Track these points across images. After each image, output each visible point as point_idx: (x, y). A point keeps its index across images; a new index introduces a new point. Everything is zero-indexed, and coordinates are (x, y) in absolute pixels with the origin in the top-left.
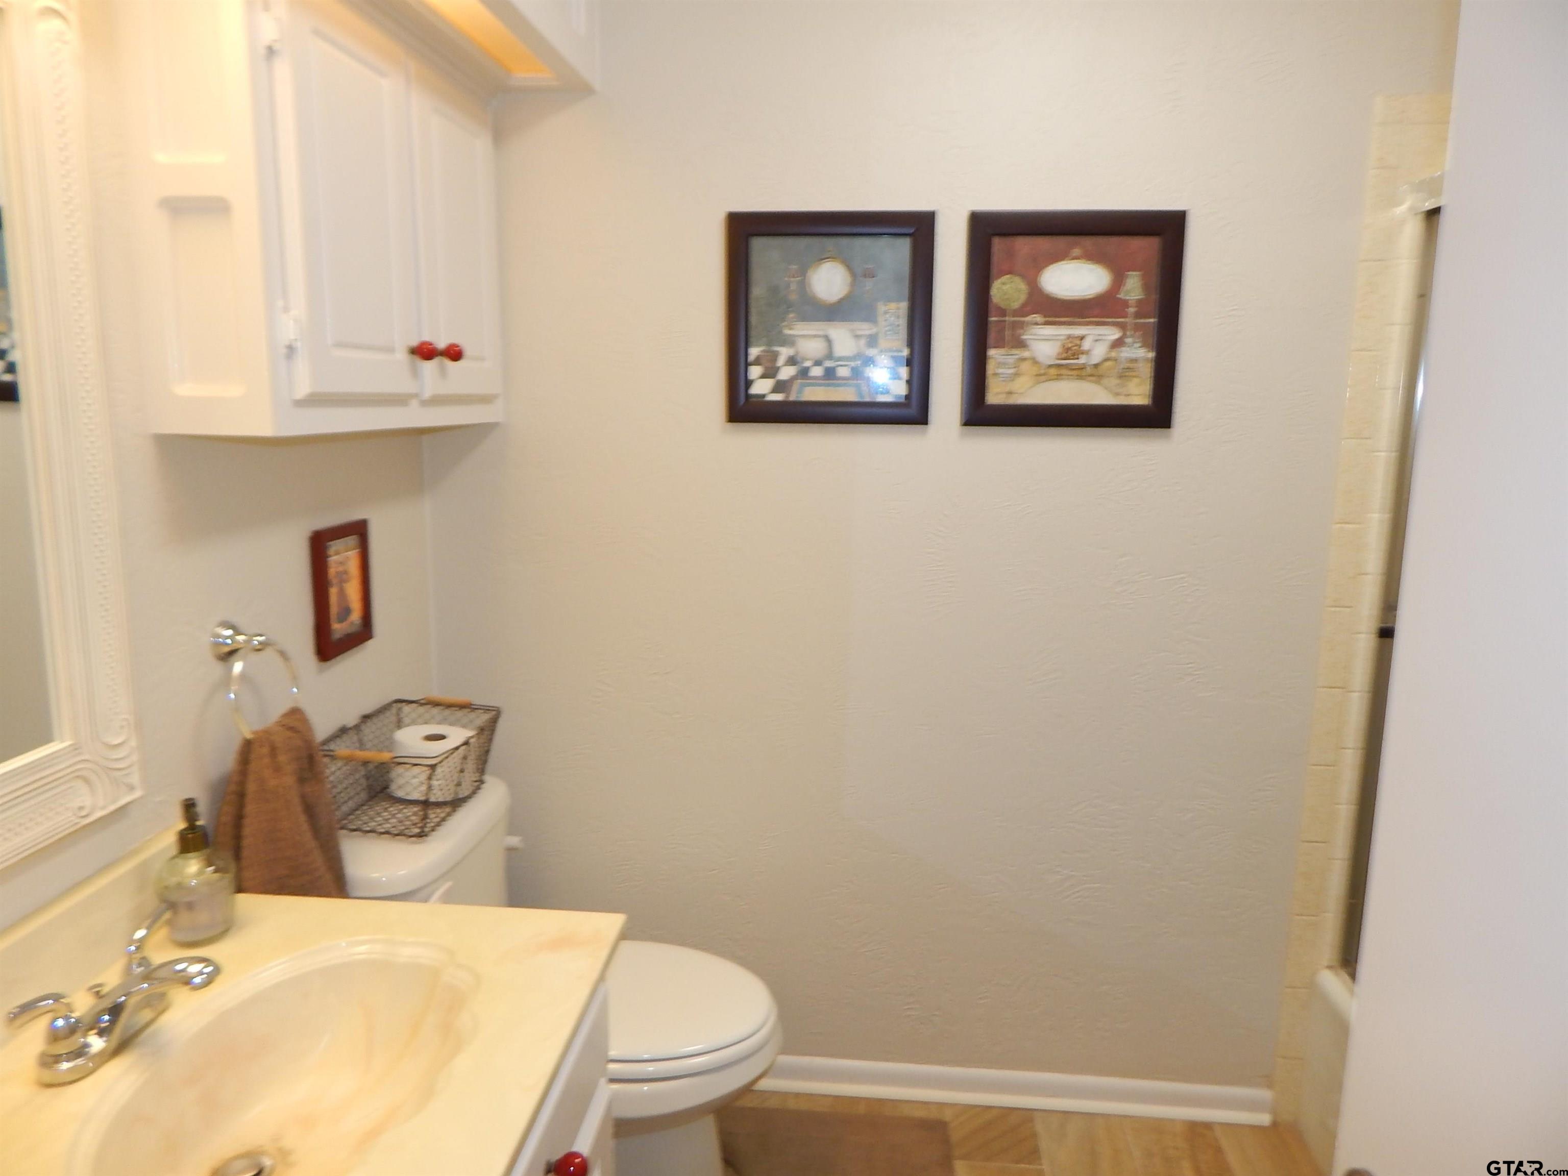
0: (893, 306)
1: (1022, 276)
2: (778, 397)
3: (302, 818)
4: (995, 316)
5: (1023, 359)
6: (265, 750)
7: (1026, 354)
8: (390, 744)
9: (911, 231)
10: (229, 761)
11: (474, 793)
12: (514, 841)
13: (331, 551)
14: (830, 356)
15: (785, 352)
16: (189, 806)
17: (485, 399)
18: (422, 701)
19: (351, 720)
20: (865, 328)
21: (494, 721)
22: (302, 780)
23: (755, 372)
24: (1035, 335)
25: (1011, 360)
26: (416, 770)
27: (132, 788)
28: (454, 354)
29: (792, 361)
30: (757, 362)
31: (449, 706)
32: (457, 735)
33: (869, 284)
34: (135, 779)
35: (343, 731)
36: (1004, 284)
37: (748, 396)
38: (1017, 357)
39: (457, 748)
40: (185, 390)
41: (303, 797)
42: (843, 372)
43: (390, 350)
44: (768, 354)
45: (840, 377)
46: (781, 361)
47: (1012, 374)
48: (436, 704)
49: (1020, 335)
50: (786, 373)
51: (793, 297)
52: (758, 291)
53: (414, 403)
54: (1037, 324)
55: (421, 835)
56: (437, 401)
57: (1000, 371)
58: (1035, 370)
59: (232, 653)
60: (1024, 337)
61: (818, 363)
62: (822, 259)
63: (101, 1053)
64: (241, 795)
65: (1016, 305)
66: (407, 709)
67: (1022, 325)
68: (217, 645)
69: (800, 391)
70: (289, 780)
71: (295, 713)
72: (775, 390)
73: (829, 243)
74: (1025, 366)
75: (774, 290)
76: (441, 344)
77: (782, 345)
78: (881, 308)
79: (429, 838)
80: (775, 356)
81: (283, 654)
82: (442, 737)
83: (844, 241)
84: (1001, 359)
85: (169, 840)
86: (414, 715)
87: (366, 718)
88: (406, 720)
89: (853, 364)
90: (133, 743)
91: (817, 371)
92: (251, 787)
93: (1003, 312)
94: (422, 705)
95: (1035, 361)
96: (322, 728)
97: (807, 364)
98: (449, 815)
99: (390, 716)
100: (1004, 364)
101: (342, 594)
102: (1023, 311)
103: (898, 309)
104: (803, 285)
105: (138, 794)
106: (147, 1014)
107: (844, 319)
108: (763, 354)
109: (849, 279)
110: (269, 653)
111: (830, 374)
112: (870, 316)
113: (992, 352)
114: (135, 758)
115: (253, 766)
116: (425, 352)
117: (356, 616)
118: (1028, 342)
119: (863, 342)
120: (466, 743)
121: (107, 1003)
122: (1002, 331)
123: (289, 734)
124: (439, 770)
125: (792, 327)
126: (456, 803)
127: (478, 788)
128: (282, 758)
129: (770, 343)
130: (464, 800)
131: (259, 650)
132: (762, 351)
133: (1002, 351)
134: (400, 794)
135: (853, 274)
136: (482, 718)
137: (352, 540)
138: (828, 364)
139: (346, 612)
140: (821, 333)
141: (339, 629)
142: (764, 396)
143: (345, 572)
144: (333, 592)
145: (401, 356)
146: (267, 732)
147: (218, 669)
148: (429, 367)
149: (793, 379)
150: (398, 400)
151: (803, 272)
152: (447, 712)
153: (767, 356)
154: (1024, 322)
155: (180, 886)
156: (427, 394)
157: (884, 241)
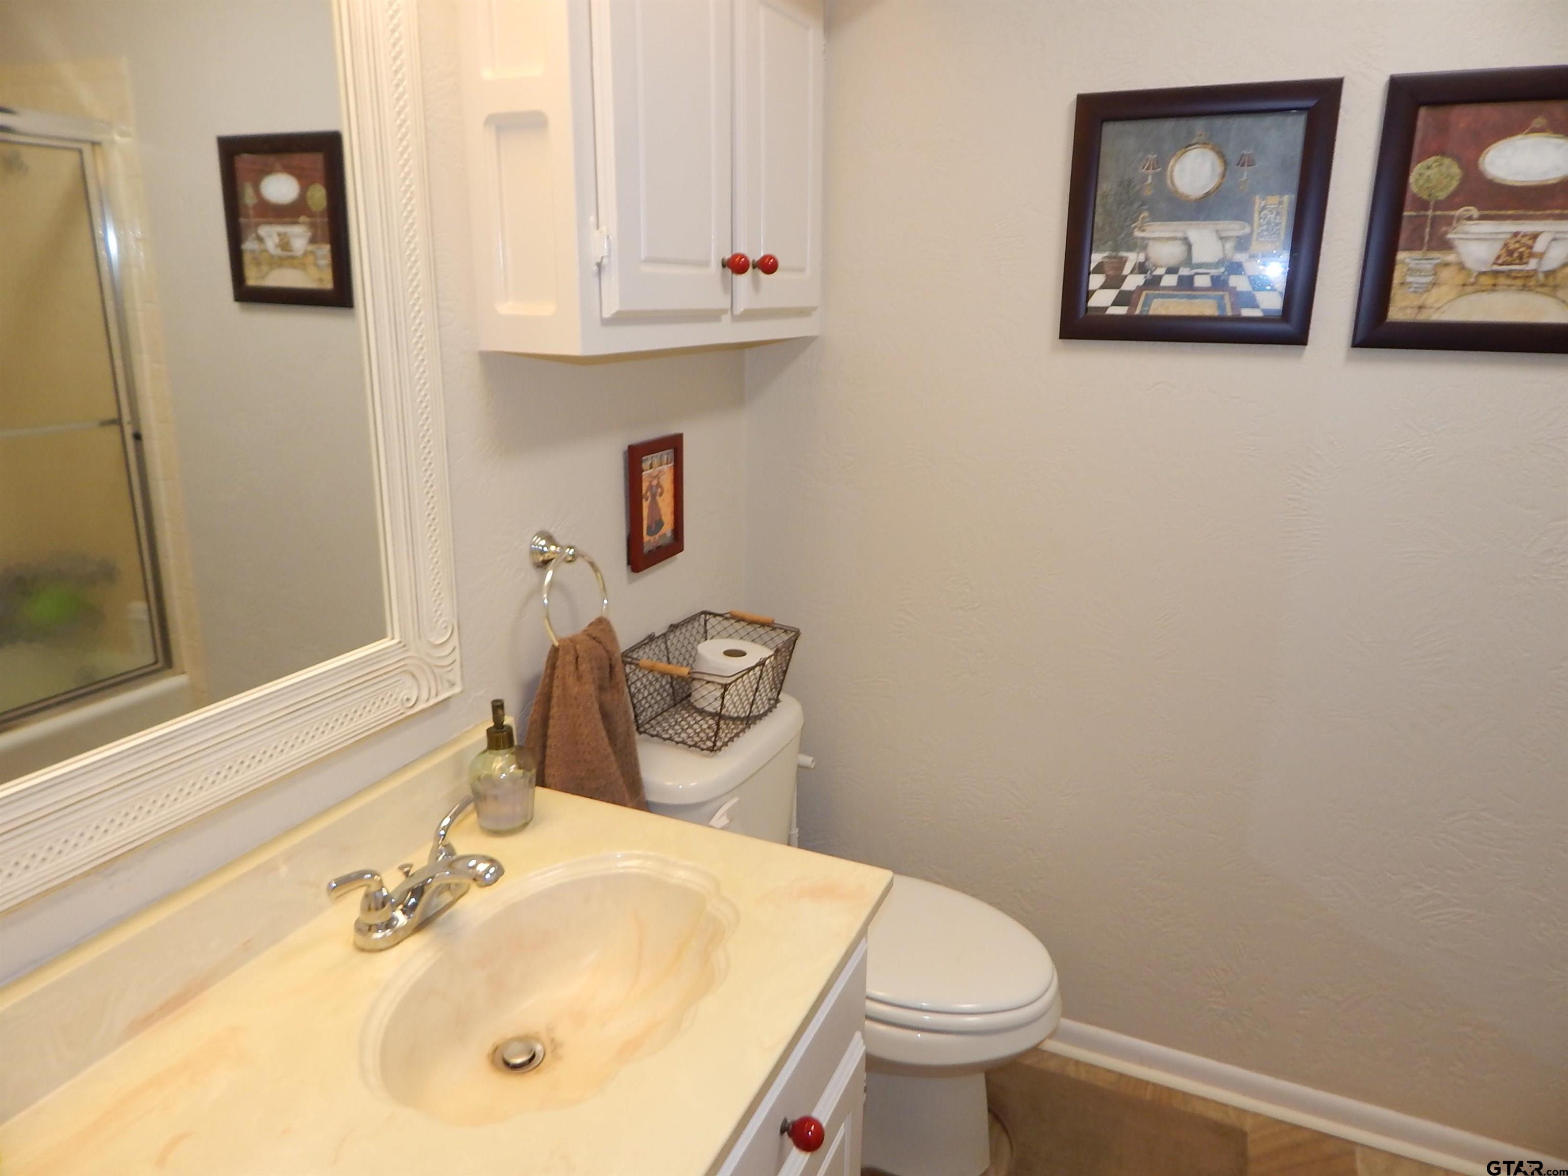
0: (1273, 200)
1: (1457, 158)
2: (1122, 311)
3: (600, 725)
4: (1411, 211)
5: (1447, 265)
6: (570, 658)
7: (1450, 257)
8: (692, 657)
9: (1310, 103)
10: (540, 664)
11: (770, 710)
12: (807, 760)
13: (645, 465)
14: (1188, 261)
15: (1133, 258)
16: (498, 707)
17: (803, 312)
18: (728, 616)
19: (659, 630)
20: (1234, 228)
21: (793, 642)
22: (601, 688)
23: (1095, 281)
24: (1467, 233)
25: (1428, 265)
26: (711, 687)
27: (453, 685)
28: (768, 266)
29: (1141, 268)
30: (1099, 269)
31: (751, 622)
32: (757, 653)
33: (1245, 173)
34: (456, 676)
35: (651, 638)
36: (1429, 168)
37: (1087, 309)
38: (1437, 261)
39: (753, 668)
40: (505, 308)
41: (601, 707)
42: (1202, 281)
43: (706, 264)
44: (1112, 260)
45: (1199, 287)
46: (1127, 270)
47: (1430, 283)
48: (739, 619)
49: (1446, 233)
50: (1133, 282)
51: (1148, 193)
52: (1106, 186)
53: (726, 318)
54: (1470, 218)
55: (712, 749)
56: (750, 315)
57: (1410, 279)
58: (1460, 278)
59: (546, 563)
60: (1450, 236)
61: (1171, 271)
62: (1188, 146)
63: (404, 928)
64: (547, 698)
65: (1442, 195)
66: (712, 621)
67: (1449, 221)
68: (533, 552)
69: (1147, 304)
70: (590, 689)
71: (602, 623)
72: (1115, 303)
73: (1199, 125)
74: (1445, 274)
75: (1127, 185)
76: (755, 255)
77: (1130, 249)
78: (1258, 202)
79: (720, 753)
80: (1123, 262)
81: (592, 564)
82: (741, 654)
83: (1218, 122)
84: (1413, 264)
85: (480, 736)
86: (719, 628)
87: (673, 628)
88: (711, 632)
89: (1214, 272)
90: (455, 642)
91: (1170, 281)
92: (557, 692)
93: (1423, 205)
94: (727, 619)
95: (1462, 267)
96: (625, 639)
97: (1159, 271)
98: (743, 731)
99: (698, 625)
100: (1419, 270)
101: (654, 505)
102: (1453, 202)
103: (1281, 203)
104: (1161, 177)
105: (457, 689)
106: (447, 897)
107: (1208, 218)
108: (1106, 260)
109: (1219, 168)
110: (580, 563)
111: (1186, 284)
112: (1243, 214)
113: (1401, 256)
114: (457, 655)
115: (559, 672)
116: (737, 265)
117: (667, 529)
118: (1457, 243)
119: (1229, 245)
120: (762, 664)
121: (414, 883)
122: (1418, 229)
123: (594, 643)
124: (732, 689)
125: (1145, 228)
126: (749, 721)
127: (775, 706)
128: (584, 667)
129: (1116, 249)
130: (760, 717)
131: (570, 561)
132: (1106, 257)
133: (1417, 254)
134: (701, 704)
135: (1226, 163)
136: (781, 638)
137: (667, 455)
138: (1184, 271)
139: (660, 524)
140: (1180, 235)
141: (649, 541)
142: (1106, 308)
143: (659, 485)
144: (646, 504)
145: (715, 267)
146: (573, 641)
147: (533, 574)
148: (743, 281)
149: (1140, 289)
150: (711, 316)
151: (1162, 163)
152: (750, 628)
153: (1112, 263)
154: (1453, 216)
155: (489, 778)
156: (740, 309)
157: (1268, 121)
